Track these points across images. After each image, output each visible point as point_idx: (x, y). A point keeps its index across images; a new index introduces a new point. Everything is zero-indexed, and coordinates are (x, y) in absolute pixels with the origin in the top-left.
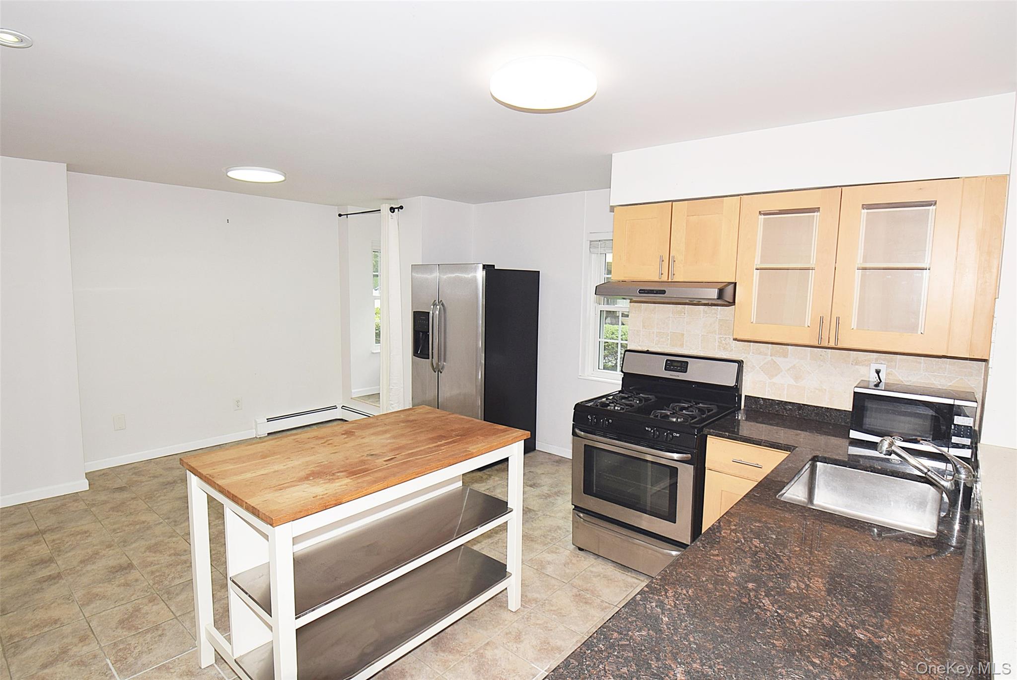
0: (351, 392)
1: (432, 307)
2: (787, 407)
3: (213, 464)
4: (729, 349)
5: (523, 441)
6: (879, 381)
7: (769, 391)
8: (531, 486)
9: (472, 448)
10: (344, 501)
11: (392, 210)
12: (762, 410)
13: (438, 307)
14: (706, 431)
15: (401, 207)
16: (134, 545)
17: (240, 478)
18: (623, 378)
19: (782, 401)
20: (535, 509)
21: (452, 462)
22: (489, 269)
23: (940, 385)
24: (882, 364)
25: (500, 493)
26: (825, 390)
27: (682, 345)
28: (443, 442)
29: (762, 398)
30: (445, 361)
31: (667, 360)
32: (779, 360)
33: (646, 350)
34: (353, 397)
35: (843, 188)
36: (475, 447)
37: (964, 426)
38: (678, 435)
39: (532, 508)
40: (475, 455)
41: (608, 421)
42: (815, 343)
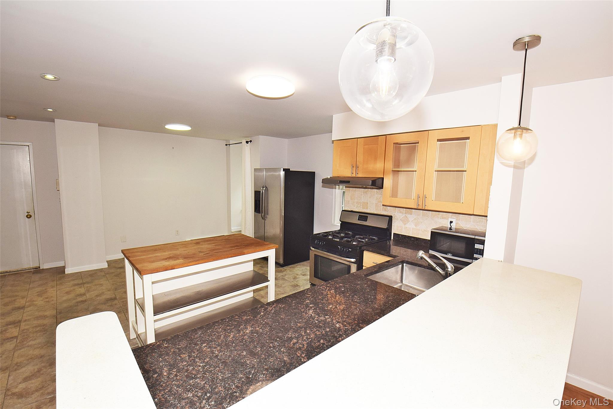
0: (231, 229)
1: (262, 188)
2: (411, 239)
4: (387, 210)
5: (275, 249)
6: (450, 227)
7: (404, 231)
8: (303, 275)
10: (176, 268)
11: (247, 142)
12: (400, 240)
13: (264, 188)
14: (363, 248)
15: (251, 141)
18: (341, 224)
19: (409, 236)
21: (232, 255)
22: (286, 171)
23: (480, 229)
24: (453, 218)
26: (428, 231)
27: (367, 208)
29: (401, 235)
30: (267, 215)
31: (359, 215)
32: (408, 216)
33: (351, 210)
34: (232, 231)
35: (429, 131)
36: (247, 250)
37: (479, 249)
38: (351, 250)
41: (324, 243)
42: (416, 207)
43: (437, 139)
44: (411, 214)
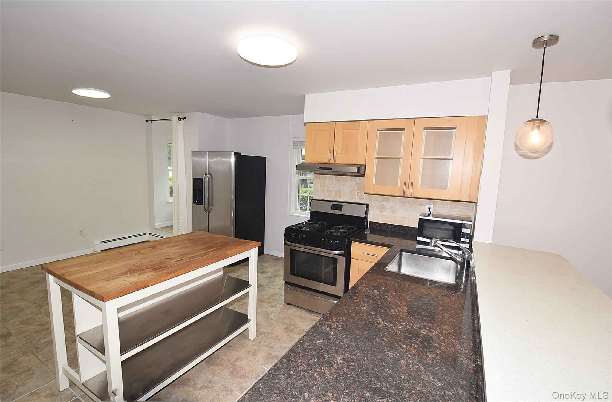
0: (155, 225)
1: (204, 175)
2: (388, 226)
3: (64, 268)
4: (362, 198)
5: (257, 247)
6: (430, 213)
7: (380, 219)
9: (228, 252)
10: (150, 285)
11: (180, 119)
12: (377, 228)
13: (208, 175)
14: (351, 239)
15: (185, 118)
16: (12, 321)
17: (81, 275)
18: (310, 214)
19: (387, 224)
20: (263, 285)
21: (216, 260)
22: (237, 155)
24: (431, 205)
25: (244, 278)
26: (406, 218)
27: (340, 197)
28: (211, 250)
29: (378, 223)
30: (212, 206)
31: (332, 204)
32: (385, 204)
33: (322, 199)
34: (156, 228)
35: (416, 119)
36: (230, 251)
37: (467, 233)
38: (338, 242)
39: (262, 285)
40: (230, 256)
41: (303, 236)
42: (402, 195)
43: (424, 128)
44: (388, 201)
